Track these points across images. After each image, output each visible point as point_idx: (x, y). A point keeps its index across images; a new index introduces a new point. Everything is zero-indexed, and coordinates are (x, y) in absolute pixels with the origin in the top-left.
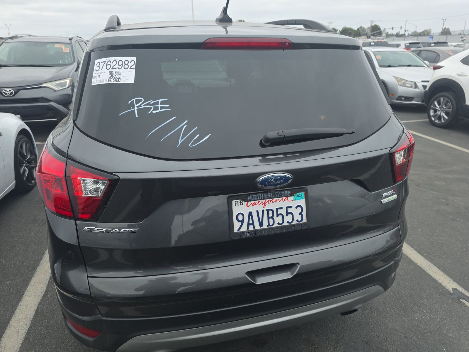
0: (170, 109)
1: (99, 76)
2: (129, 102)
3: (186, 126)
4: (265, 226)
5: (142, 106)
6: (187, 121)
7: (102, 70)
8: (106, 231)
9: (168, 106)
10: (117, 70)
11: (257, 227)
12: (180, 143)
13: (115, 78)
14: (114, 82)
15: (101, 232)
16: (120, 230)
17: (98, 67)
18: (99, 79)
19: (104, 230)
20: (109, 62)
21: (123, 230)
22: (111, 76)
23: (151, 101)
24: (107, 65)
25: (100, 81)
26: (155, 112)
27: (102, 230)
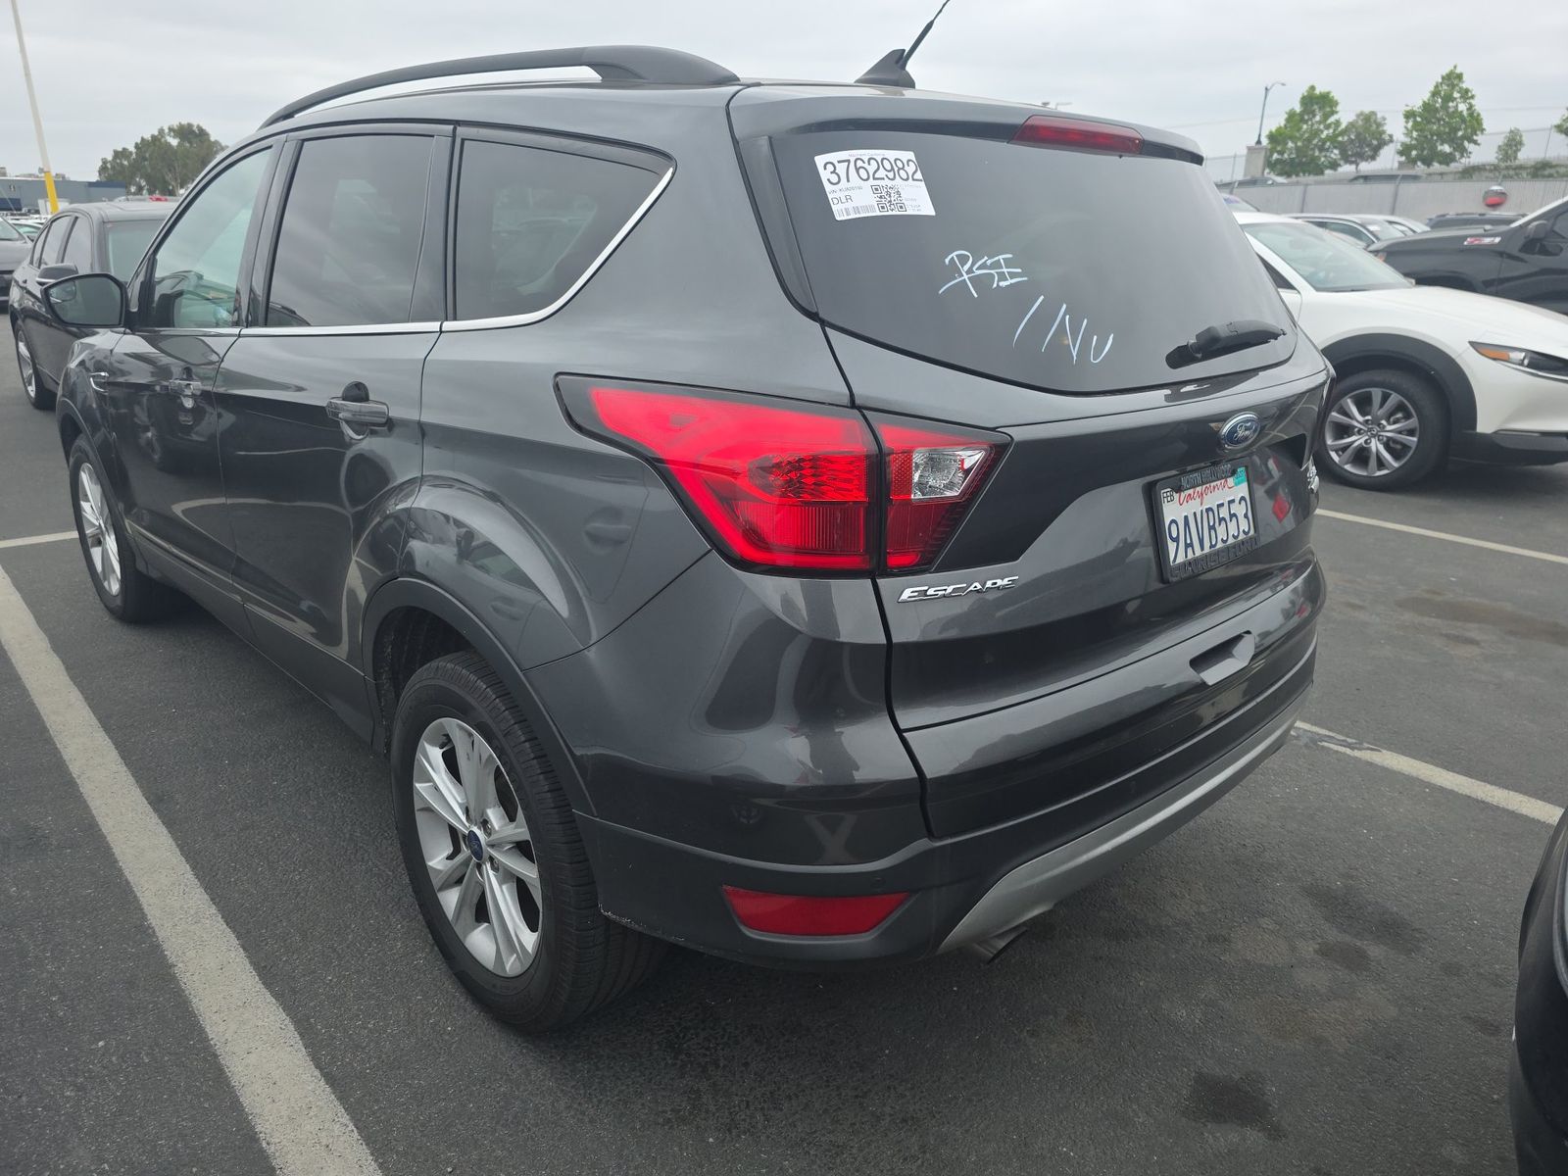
0: (1025, 279)
1: (848, 198)
2: (947, 261)
3: (1068, 317)
4: (1207, 550)
5: (974, 269)
6: (1065, 306)
7: (848, 181)
8: (954, 590)
9: (1020, 270)
10: (887, 182)
11: (1198, 553)
12: (1075, 354)
13: (890, 201)
14: (894, 213)
15: (944, 596)
16: (983, 586)
17: (834, 175)
18: (850, 205)
19: (950, 589)
20: (859, 162)
21: (989, 584)
22: (881, 197)
23: (986, 258)
24: (857, 170)
25: (856, 210)
26: (1003, 284)
27: (945, 590)
